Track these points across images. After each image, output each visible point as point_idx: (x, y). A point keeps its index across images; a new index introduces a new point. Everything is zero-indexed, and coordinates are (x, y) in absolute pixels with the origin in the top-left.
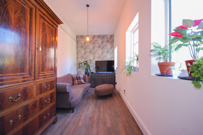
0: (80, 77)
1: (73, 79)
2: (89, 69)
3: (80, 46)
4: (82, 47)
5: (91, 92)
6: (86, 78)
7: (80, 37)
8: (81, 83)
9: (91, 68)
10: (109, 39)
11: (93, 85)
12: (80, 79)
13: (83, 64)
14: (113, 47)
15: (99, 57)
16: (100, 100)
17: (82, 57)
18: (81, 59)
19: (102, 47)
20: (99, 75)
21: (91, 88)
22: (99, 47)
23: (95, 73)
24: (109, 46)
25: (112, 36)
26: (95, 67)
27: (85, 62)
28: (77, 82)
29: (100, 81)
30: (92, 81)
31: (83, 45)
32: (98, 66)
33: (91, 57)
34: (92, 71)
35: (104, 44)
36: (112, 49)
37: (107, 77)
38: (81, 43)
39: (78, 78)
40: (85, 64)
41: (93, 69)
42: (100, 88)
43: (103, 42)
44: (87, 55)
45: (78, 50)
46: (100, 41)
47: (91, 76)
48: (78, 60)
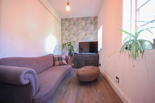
0: (61, 58)
1: (54, 60)
2: (73, 50)
3: (65, 28)
4: (66, 29)
5: (73, 74)
6: (68, 58)
7: (65, 20)
8: (63, 64)
9: (74, 49)
10: (92, 21)
11: (76, 66)
12: (62, 60)
13: (67, 45)
14: (96, 29)
15: (83, 39)
16: (83, 87)
17: (66, 39)
18: (65, 40)
19: (85, 28)
20: (82, 56)
21: (74, 69)
22: (83, 29)
23: (78, 54)
24: (92, 28)
25: (96, 18)
26: (78, 48)
27: (69, 44)
28: (58, 63)
29: (83, 62)
30: (75, 61)
31: (67, 27)
32: (81, 48)
33: (75, 39)
34: (75, 52)
35: (87, 26)
36: (96, 31)
37: (90, 59)
38: (65, 25)
39: (60, 59)
40: (69, 45)
41: (76, 50)
42: (83, 71)
43: (86, 24)
44: (71, 37)
45: (63, 32)
46: (83, 23)
47: (74, 57)
48: (63, 42)
